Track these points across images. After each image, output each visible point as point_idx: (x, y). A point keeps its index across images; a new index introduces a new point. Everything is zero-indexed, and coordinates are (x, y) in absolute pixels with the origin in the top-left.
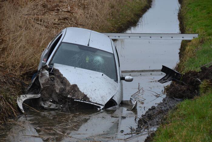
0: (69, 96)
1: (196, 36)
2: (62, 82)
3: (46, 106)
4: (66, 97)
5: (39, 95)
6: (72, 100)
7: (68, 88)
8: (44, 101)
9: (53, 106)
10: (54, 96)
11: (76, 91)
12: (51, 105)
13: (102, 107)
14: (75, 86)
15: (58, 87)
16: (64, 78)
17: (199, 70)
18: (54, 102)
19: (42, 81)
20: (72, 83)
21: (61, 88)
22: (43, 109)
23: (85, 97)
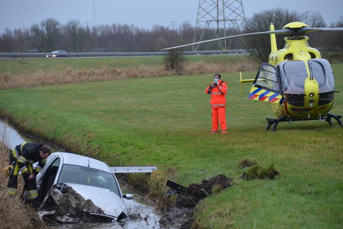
0: (84, 210)
1: (155, 168)
2: (76, 198)
3: (63, 220)
4: (82, 211)
5: (53, 212)
6: (88, 213)
7: (83, 203)
8: (61, 215)
9: (71, 220)
10: (71, 210)
11: (90, 205)
12: (68, 219)
13: (116, 219)
14: (89, 201)
15: (74, 203)
16: (78, 194)
17: (200, 183)
18: (71, 216)
19: (56, 198)
20: (86, 198)
21: (77, 203)
22: (61, 223)
23: (100, 210)
